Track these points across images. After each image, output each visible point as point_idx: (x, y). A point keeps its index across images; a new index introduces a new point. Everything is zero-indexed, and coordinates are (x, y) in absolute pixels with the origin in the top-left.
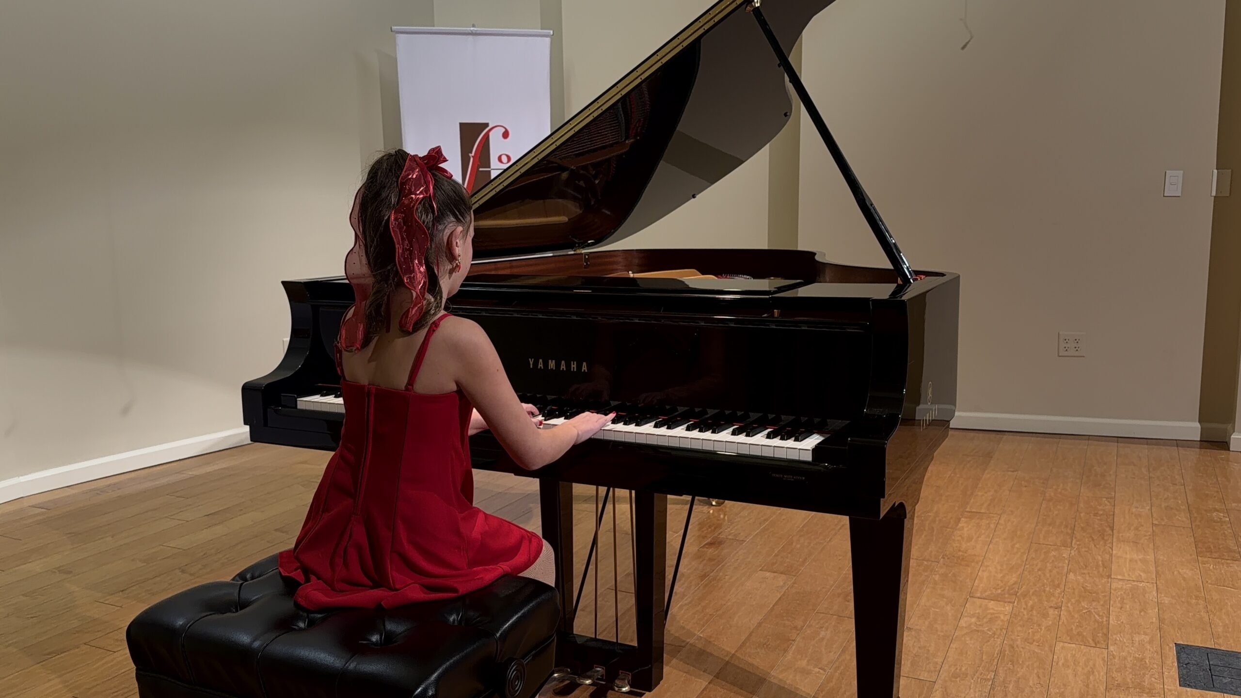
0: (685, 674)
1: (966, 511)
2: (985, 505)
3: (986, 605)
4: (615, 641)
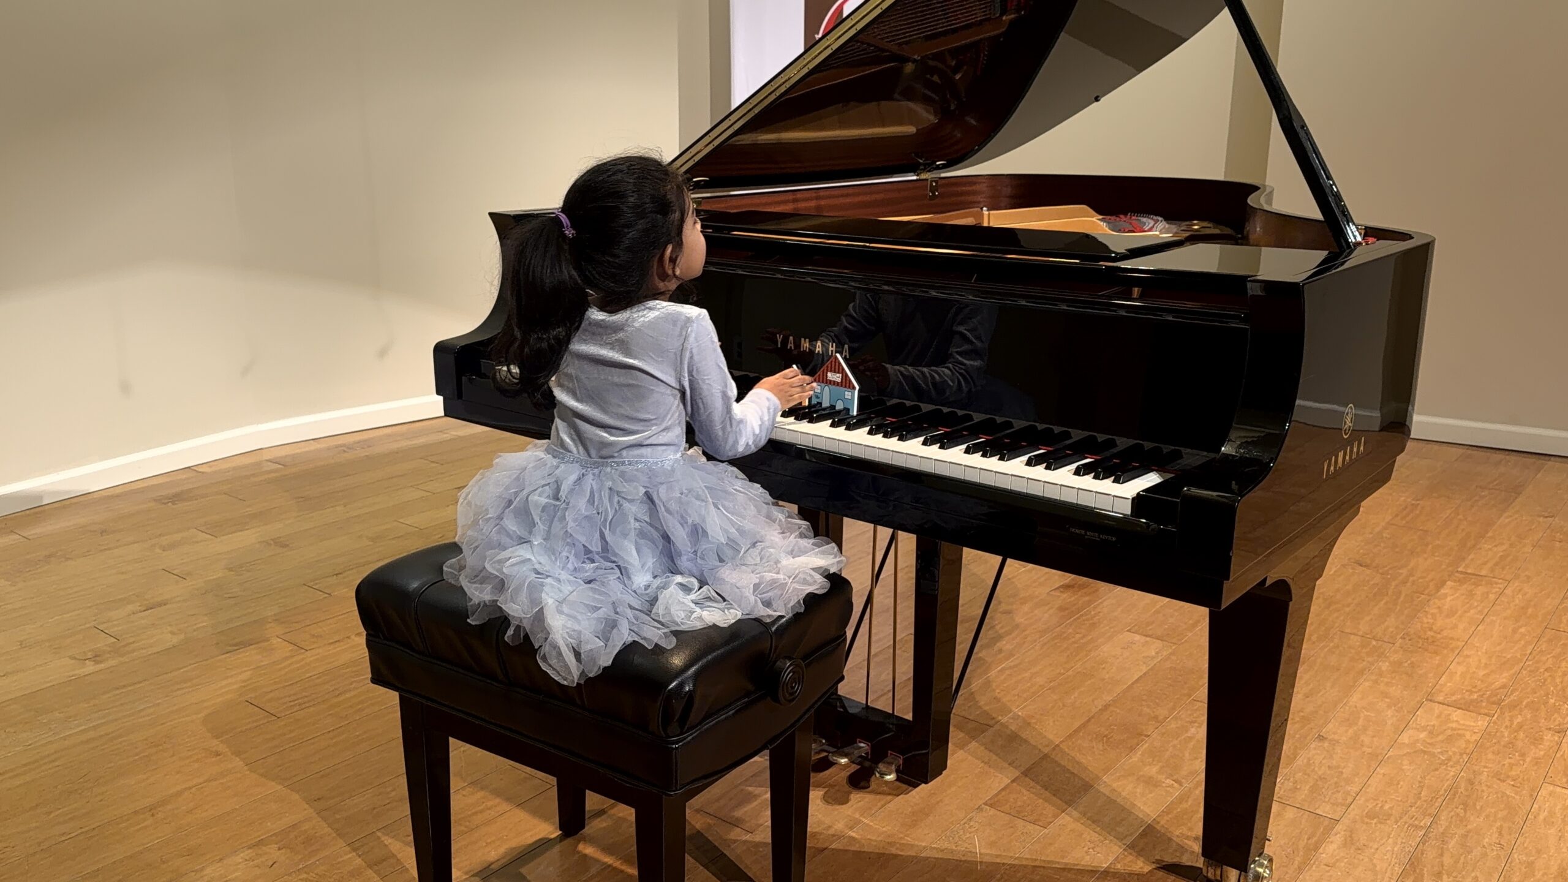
0: (982, 764)
1: (1457, 571)
2: (1490, 565)
3: (1449, 715)
4: (891, 712)
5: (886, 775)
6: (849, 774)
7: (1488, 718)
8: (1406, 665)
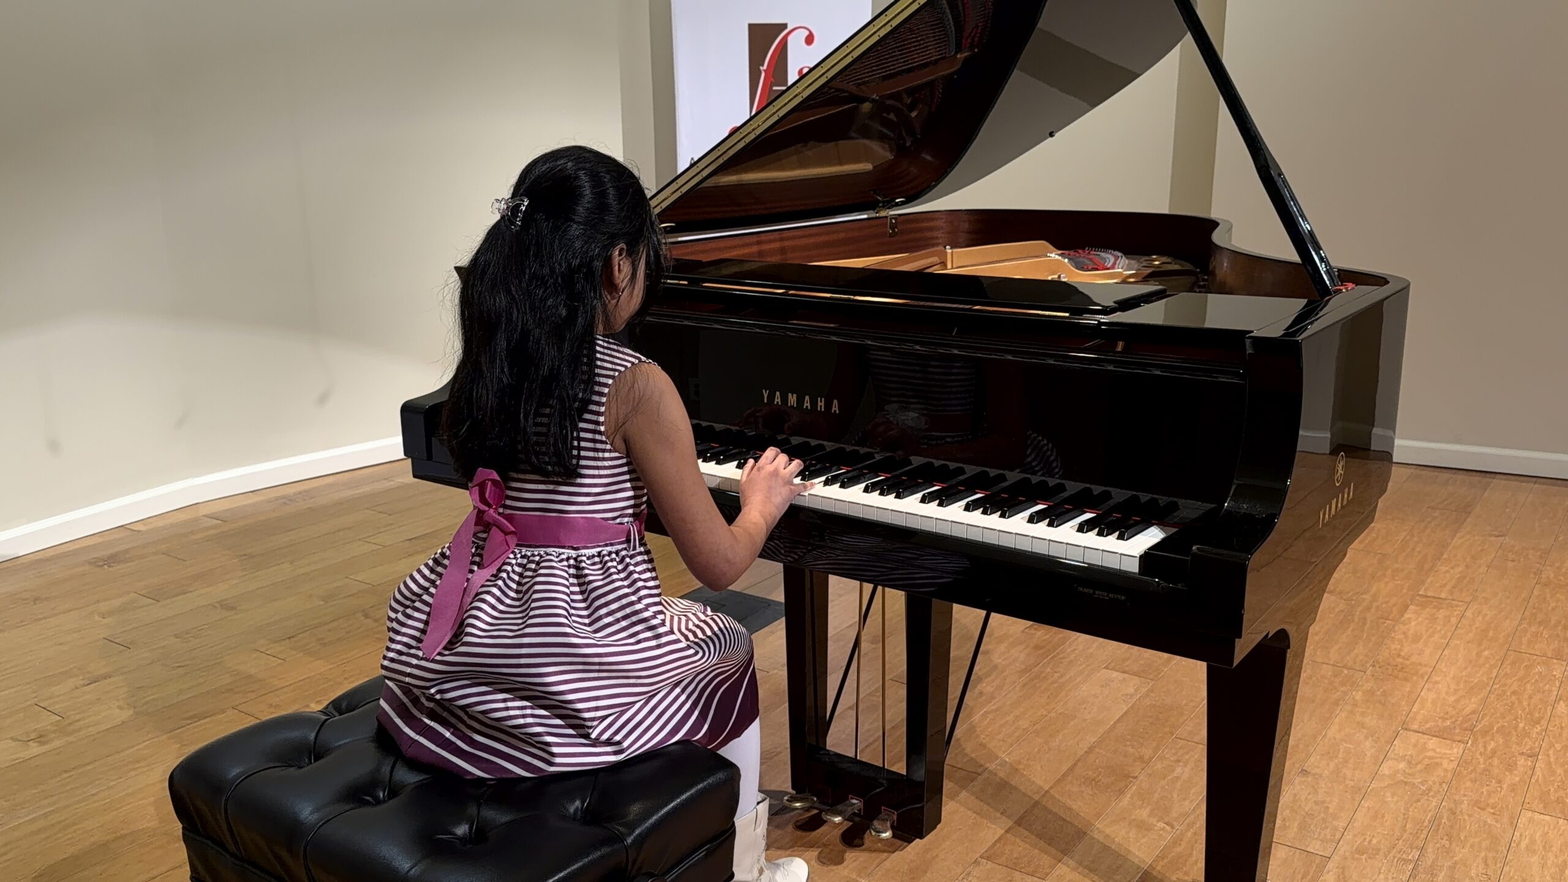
0: (975, 815)
1: (1418, 595)
2: (1448, 587)
3: (1425, 743)
4: (881, 766)
5: (882, 832)
6: (841, 831)
7: (1462, 745)
8: (1379, 693)
